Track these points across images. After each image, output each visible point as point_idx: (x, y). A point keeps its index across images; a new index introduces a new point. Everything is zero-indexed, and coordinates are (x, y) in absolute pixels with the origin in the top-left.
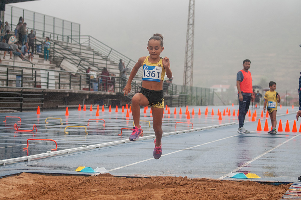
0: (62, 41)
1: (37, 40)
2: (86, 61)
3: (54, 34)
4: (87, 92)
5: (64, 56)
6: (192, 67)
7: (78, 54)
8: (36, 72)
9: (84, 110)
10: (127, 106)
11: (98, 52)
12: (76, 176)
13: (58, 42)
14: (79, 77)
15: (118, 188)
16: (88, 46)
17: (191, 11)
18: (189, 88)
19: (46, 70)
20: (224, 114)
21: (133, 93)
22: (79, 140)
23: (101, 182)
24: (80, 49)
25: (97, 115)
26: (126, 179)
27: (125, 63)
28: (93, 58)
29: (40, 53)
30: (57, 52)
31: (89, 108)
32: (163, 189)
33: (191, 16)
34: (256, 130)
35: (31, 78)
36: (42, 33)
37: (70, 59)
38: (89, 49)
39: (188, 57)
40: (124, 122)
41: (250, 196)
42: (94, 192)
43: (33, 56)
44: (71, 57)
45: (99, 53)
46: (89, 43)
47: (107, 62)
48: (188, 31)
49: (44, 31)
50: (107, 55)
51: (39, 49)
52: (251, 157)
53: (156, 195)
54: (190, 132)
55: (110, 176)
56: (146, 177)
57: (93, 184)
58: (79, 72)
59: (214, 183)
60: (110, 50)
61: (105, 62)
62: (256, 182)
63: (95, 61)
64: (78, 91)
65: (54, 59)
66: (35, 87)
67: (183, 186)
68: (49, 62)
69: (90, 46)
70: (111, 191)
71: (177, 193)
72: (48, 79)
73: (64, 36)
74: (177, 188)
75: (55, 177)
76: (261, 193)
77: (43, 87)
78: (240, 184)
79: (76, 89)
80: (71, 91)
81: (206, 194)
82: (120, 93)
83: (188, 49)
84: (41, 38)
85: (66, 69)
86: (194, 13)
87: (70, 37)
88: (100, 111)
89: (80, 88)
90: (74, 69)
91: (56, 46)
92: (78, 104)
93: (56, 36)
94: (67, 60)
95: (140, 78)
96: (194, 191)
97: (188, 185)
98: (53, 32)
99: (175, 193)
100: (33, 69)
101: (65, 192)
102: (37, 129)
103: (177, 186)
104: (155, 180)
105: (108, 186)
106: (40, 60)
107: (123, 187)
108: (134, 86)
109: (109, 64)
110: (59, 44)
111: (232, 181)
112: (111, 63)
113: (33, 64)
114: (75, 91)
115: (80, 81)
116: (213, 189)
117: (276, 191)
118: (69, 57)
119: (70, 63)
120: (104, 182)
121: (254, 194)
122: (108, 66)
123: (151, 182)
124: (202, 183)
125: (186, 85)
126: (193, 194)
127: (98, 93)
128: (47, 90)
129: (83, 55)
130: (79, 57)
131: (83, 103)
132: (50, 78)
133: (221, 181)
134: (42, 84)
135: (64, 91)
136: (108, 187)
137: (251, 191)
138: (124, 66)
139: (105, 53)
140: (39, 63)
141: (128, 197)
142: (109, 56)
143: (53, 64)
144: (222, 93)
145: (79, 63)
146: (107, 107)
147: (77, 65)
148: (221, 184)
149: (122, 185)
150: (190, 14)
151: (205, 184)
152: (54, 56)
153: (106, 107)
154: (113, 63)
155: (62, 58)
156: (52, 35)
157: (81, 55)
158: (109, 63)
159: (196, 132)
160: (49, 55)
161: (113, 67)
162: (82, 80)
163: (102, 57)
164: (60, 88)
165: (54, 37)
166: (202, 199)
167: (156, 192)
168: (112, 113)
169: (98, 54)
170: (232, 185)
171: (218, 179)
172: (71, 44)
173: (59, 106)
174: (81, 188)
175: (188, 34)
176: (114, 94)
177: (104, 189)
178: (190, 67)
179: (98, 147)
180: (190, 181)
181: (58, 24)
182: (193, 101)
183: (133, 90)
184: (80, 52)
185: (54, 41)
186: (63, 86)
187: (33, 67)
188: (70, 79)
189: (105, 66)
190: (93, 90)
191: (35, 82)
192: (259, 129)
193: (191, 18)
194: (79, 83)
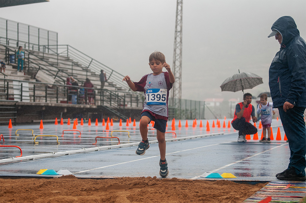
0: (38, 51)
1: (10, 50)
2: (65, 73)
3: (29, 43)
4: (65, 105)
5: (40, 67)
6: (181, 78)
7: (56, 65)
8: (8, 83)
9: (62, 125)
10: (108, 120)
11: (77, 63)
12: (37, 179)
13: (34, 52)
14: (56, 89)
15: (81, 190)
16: (67, 56)
17: (179, 18)
18: (177, 101)
19: (19, 81)
20: (213, 126)
21: (116, 105)
22: (49, 148)
23: (63, 183)
24: (58, 59)
25: (74, 128)
26: (90, 180)
27: (107, 74)
28: (72, 69)
29: (13, 64)
30: (32, 63)
31: (67, 123)
32: (129, 190)
33: (179, 22)
35: (2, 90)
36: (16, 42)
37: (47, 70)
38: (68, 59)
39: (176, 67)
41: (223, 194)
42: (54, 194)
43: (5, 66)
44: (48, 68)
45: (79, 63)
46: (68, 53)
47: (87, 73)
48: (176, 39)
49: (18, 41)
50: (88, 66)
51: (12, 59)
53: (122, 196)
54: (172, 141)
55: (73, 177)
56: (112, 179)
57: (54, 186)
58: (56, 84)
59: (186, 183)
60: (90, 60)
61: (85, 73)
62: (231, 181)
63: (74, 72)
64: (55, 104)
65: (28, 70)
66: (7, 99)
67: (151, 186)
68: (23, 73)
69: (69, 56)
70: (72, 193)
71: (144, 193)
72: (22, 91)
73: (41, 46)
74: (145, 188)
75: (14, 180)
76: (235, 192)
77: (15, 100)
78: (214, 184)
79: (52, 102)
80: (47, 104)
81: (175, 193)
82: (101, 106)
83: (175, 59)
84: (14, 48)
85: (42, 81)
86: (181, 19)
87: (47, 47)
88: (79, 125)
89: (57, 101)
90: (51, 81)
91: (31, 56)
92: (55, 119)
93: (31, 46)
94: (43, 71)
95: (123, 90)
96: (162, 191)
97: (157, 185)
98: (28, 42)
99: (142, 193)
100: (5, 80)
101: (22, 194)
102: (4, 140)
103: (145, 186)
104: (122, 180)
105: (71, 187)
106: (14, 71)
107: (86, 188)
108: (117, 99)
109: (89, 76)
110: (35, 54)
111: (206, 181)
112: (92, 74)
113: (5, 75)
114: (51, 104)
115: (57, 94)
116: (184, 188)
117: (252, 190)
118: (45, 68)
119: (47, 74)
120: (66, 183)
121: (227, 193)
123: (117, 183)
124: (172, 183)
125: (174, 97)
126: (161, 194)
127: (77, 106)
128: (21, 103)
129: (61, 66)
130: (56, 67)
131: (60, 117)
132: (23, 90)
133: (193, 180)
134: (15, 96)
135: (40, 103)
136: (70, 189)
137: (224, 190)
138: (106, 77)
139: (85, 64)
140: (12, 75)
141: (91, 198)
142: (90, 67)
143: (27, 76)
145: (57, 74)
147: (54, 77)
148: (193, 184)
149: (85, 186)
150: (178, 20)
151: (176, 184)
152: (29, 67)
153: (86, 121)
154: (94, 74)
155: (38, 69)
156: (27, 45)
157: (59, 66)
158: (89, 74)
159: (179, 141)
160: (23, 66)
161: (94, 78)
162: (59, 92)
163: (82, 67)
164: (35, 100)
165: (29, 47)
166: (171, 198)
167: (121, 192)
168: (92, 126)
169: (77, 65)
170: (205, 185)
171: (190, 179)
172: (48, 54)
173: (34, 121)
174: (40, 190)
175: (175, 42)
176: (94, 107)
177: (65, 190)
178: (178, 78)
179: (67, 154)
180: (160, 181)
181: (34, 32)
182: (182, 115)
183: (116, 103)
184: (58, 63)
185: (29, 51)
186: (38, 98)
187: (5, 78)
188: (46, 91)
190: (72, 103)
191: (8, 94)
193: (179, 24)
194: (56, 96)
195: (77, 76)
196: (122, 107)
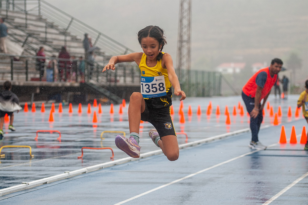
2: (35, 38)
4: (37, 83)
7: (23, 27)
9: (33, 111)
10: (95, 102)
11: (52, 23)
14: (25, 62)
16: (38, 15)
18: (185, 72)
20: (235, 113)
21: (104, 82)
24: (26, 19)
25: (51, 119)
28: (46, 33)
31: (40, 107)
34: (279, 142)
38: (40, 19)
40: (88, 132)
45: (54, 24)
46: (39, 10)
47: (65, 38)
50: (66, 28)
52: (266, 196)
58: (24, 55)
60: (70, 19)
61: (62, 37)
63: (49, 36)
64: (24, 83)
69: (41, 14)
79: (20, 80)
80: (13, 82)
88: (56, 111)
89: (27, 78)
90: (18, 50)
109: (69, 41)
112: (72, 39)
114: (19, 83)
115: (27, 68)
122: (68, 44)
125: (181, 67)
127: (53, 84)
129: (31, 28)
130: (23, 31)
131: (31, 100)
139: (62, 24)
142: (69, 28)
144: (235, 75)
145: (25, 41)
146: (67, 103)
147: (22, 44)
153: (65, 104)
154: (74, 39)
157: (27, 29)
158: (68, 38)
161: (75, 44)
162: (29, 66)
163: (58, 30)
168: (74, 115)
169: (52, 26)
172: (13, 12)
176: (76, 85)
179: (46, 183)
183: (104, 78)
184: (26, 24)
188: (12, 63)
189: (63, 44)
190: (45, 80)
192: (283, 141)
194: (25, 71)
195: (52, 42)
196: (113, 84)
